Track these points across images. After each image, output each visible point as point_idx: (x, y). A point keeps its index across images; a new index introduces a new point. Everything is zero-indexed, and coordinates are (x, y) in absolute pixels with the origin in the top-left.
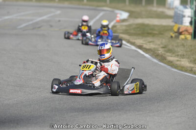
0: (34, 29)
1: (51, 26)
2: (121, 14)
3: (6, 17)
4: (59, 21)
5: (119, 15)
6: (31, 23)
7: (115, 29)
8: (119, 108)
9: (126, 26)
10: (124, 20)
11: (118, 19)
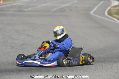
0: (61, 12)
1: (71, 10)
2: (114, 2)
3: (44, 5)
4: (76, 7)
5: (113, 3)
6: (59, 8)
7: (110, 11)
8: (112, 60)
9: (117, 10)
10: (116, 6)
11: (112, 5)
